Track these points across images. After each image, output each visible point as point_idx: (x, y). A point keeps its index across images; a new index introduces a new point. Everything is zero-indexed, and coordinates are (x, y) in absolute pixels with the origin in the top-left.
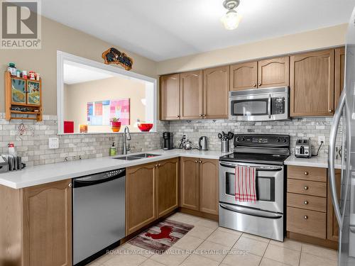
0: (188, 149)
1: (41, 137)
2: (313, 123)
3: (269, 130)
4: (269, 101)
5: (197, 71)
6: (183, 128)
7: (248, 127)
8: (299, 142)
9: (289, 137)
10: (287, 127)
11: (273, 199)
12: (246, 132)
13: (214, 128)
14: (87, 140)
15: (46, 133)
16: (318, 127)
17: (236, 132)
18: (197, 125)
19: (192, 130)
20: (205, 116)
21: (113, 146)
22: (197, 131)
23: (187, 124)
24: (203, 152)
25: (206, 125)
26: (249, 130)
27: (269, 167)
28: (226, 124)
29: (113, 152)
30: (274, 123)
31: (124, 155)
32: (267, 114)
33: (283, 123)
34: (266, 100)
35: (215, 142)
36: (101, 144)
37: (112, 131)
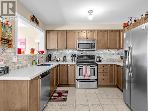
0: (59, 61)
1: (9, 56)
2: (100, 52)
3: (88, 53)
4: (91, 44)
5: (64, 31)
6: (55, 53)
7: (81, 53)
8: (98, 57)
9: (94, 56)
10: (93, 53)
11: (94, 75)
12: (80, 54)
13: (69, 53)
14: (25, 58)
15: (11, 54)
16: (101, 53)
17: (77, 54)
18: (62, 51)
19: (59, 54)
20: (67, 48)
21: (34, 60)
22: (61, 54)
23: (57, 51)
24: (65, 62)
25: (65, 52)
26: (81, 54)
27: (93, 65)
28: (73, 51)
29: (34, 63)
30: (89, 51)
31: (38, 65)
32: (90, 48)
33: (92, 51)
34: (90, 44)
35: (69, 58)
36: (30, 60)
37: (30, 54)
